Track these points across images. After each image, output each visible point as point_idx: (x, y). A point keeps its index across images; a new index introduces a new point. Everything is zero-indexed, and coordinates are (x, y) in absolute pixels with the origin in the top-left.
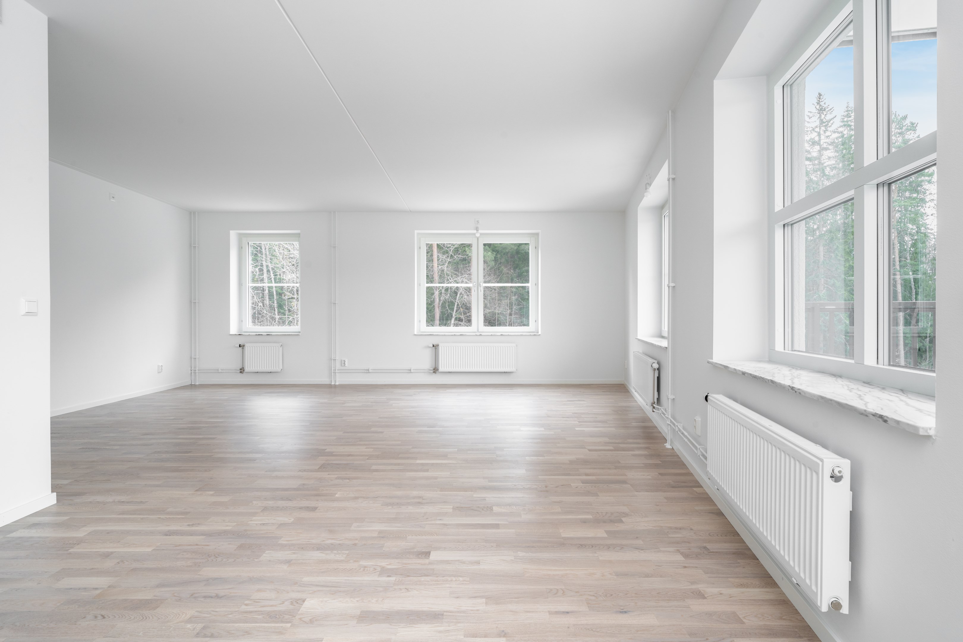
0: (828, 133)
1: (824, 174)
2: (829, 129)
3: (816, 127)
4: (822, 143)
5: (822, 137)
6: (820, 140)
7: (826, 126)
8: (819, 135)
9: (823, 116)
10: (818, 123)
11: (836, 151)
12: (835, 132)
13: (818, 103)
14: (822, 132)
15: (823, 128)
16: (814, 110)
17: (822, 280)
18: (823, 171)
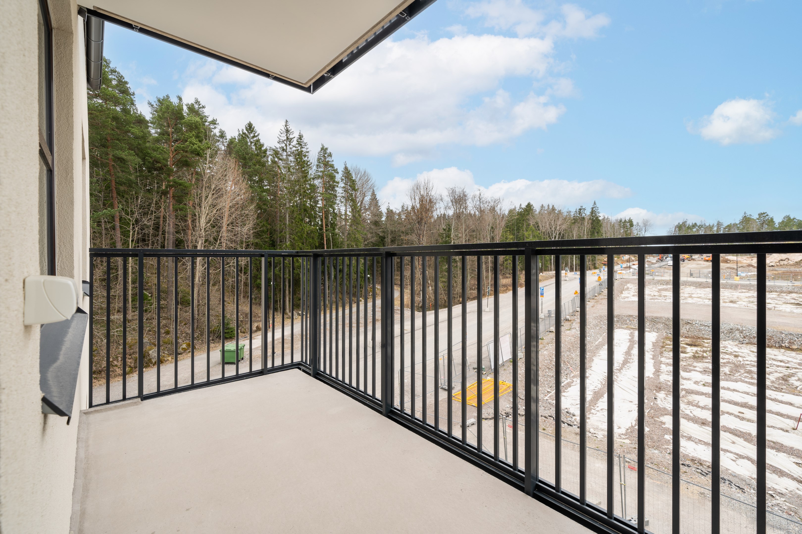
0: (291, 146)
1: (289, 171)
2: (291, 143)
3: (285, 140)
4: (288, 150)
5: (288, 148)
6: (286, 149)
7: (290, 141)
8: (286, 145)
9: (288, 135)
10: (285, 138)
11: (295, 158)
12: (294, 147)
13: (286, 126)
14: (288, 145)
15: (288, 142)
16: (284, 130)
17: (288, 236)
18: (289, 169)
